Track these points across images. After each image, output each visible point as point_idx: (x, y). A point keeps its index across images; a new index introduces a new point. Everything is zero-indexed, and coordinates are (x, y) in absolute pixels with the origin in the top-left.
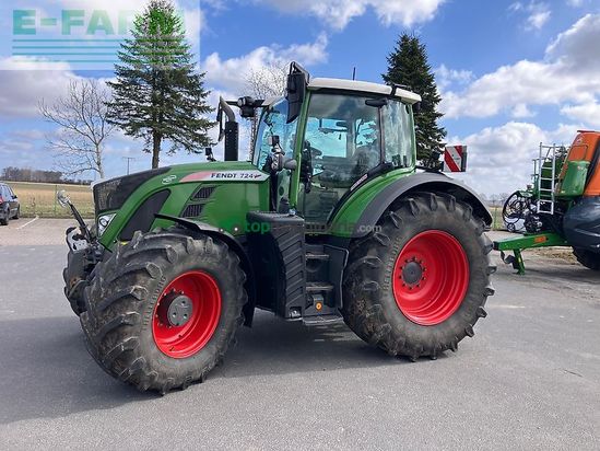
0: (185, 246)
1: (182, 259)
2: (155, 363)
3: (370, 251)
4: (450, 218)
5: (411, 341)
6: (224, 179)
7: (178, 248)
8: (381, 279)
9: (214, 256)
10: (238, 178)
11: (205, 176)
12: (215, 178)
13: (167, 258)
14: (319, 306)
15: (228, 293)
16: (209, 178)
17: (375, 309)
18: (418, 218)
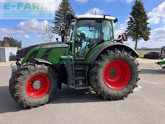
0: (35, 67)
1: (34, 70)
2: (27, 100)
3: (95, 67)
4: (122, 56)
5: (110, 94)
6: (54, 47)
7: (32, 67)
8: (99, 75)
9: (45, 69)
10: (59, 46)
11: (49, 46)
12: (51, 47)
13: (28, 70)
14: (81, 83)
15: (52, 80)
16: (50, 47)
17: (97, 85)
18: (111, 56)
